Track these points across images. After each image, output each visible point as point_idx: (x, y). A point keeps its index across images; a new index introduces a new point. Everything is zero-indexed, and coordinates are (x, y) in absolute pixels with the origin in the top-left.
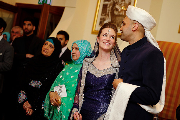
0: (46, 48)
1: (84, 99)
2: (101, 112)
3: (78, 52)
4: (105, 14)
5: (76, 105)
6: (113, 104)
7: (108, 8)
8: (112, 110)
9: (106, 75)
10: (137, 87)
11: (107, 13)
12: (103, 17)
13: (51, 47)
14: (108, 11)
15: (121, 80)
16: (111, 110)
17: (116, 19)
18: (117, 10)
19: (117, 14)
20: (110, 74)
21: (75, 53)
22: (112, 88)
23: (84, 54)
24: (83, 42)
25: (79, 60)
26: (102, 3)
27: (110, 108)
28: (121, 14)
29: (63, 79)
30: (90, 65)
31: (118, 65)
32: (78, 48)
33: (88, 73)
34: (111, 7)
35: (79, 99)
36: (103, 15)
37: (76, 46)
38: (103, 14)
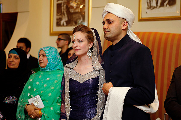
0: (11, 61)
1: (71, 108)
2: (89, 118)
3: (45, 59)
4: (60, 14)
5: (64, 115)
6: (107, 111)
7: (63, 7)
8: (108, 117)
9: (89, 79)
10: (129, 88)
11: (62, 12)
12: (59, 17)
13: (16, 58)
14: (63, 10)
15: (110, 84)
16: (106, 118)
17: (73, 17)
18: (72, 7)
19: (73, 12)
20: (94, 77)
21: (42, 60)
22: (98, 92)
23: (52, 60)
24: (50, 48)
25: (47, 67)
26: (56, 3)
27: (105, 116)
28: (77, 11)
29: (35, 90)
30: (72, 72)
31: (101, 67)
32: (45, 54)
33: (71, 80)
34: (65, 6)
35: (65, 108)
36: (59, 15)
37: (43, 53)
38: (59, 13)
